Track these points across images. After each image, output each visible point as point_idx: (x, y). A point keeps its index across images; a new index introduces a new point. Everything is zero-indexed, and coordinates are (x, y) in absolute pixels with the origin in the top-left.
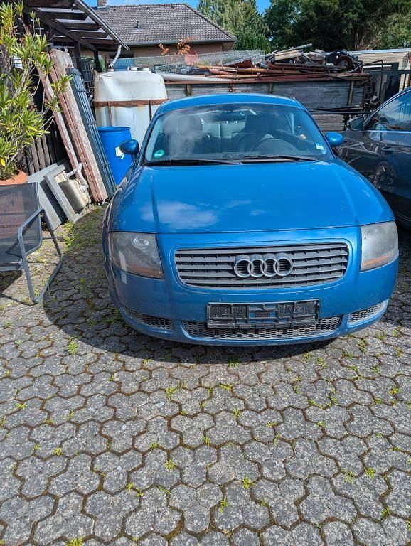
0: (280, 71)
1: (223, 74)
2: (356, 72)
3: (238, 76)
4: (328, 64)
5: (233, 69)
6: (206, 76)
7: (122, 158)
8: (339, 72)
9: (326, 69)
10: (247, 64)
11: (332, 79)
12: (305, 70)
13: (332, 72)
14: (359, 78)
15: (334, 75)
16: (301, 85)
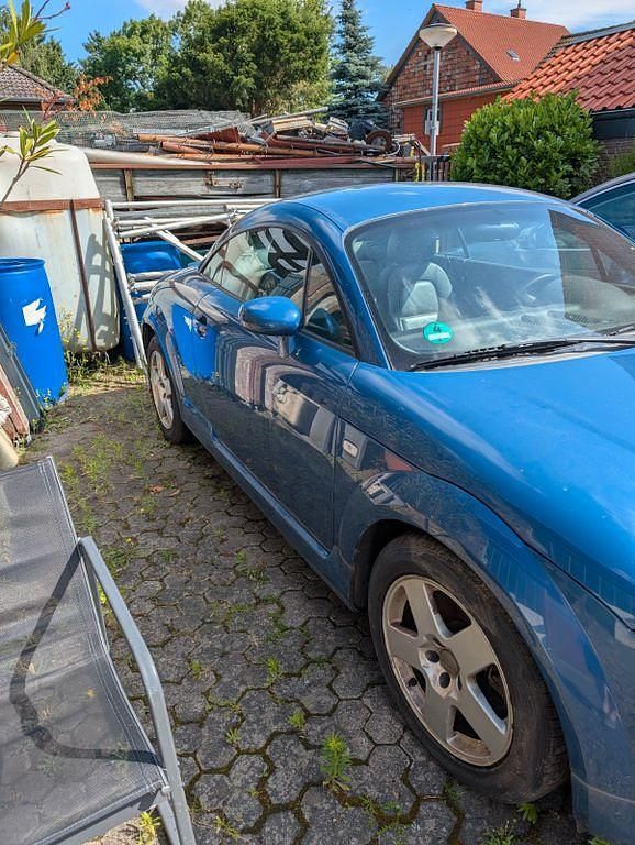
0: (286, 151)
1: (188, 153)
2: (397, 155)
3: (216, 156)
4: (357, 142)
5: (205, 144)
6: (155, 155)
7: (41, 329)
8: (376, 154)
9: (356, 151)
10: (229, 135)
11: (370, 166)
12: (325, 151)
13: (365, 154)
14: (405, 166)
15: (369, 159)
16: (324, 174)
